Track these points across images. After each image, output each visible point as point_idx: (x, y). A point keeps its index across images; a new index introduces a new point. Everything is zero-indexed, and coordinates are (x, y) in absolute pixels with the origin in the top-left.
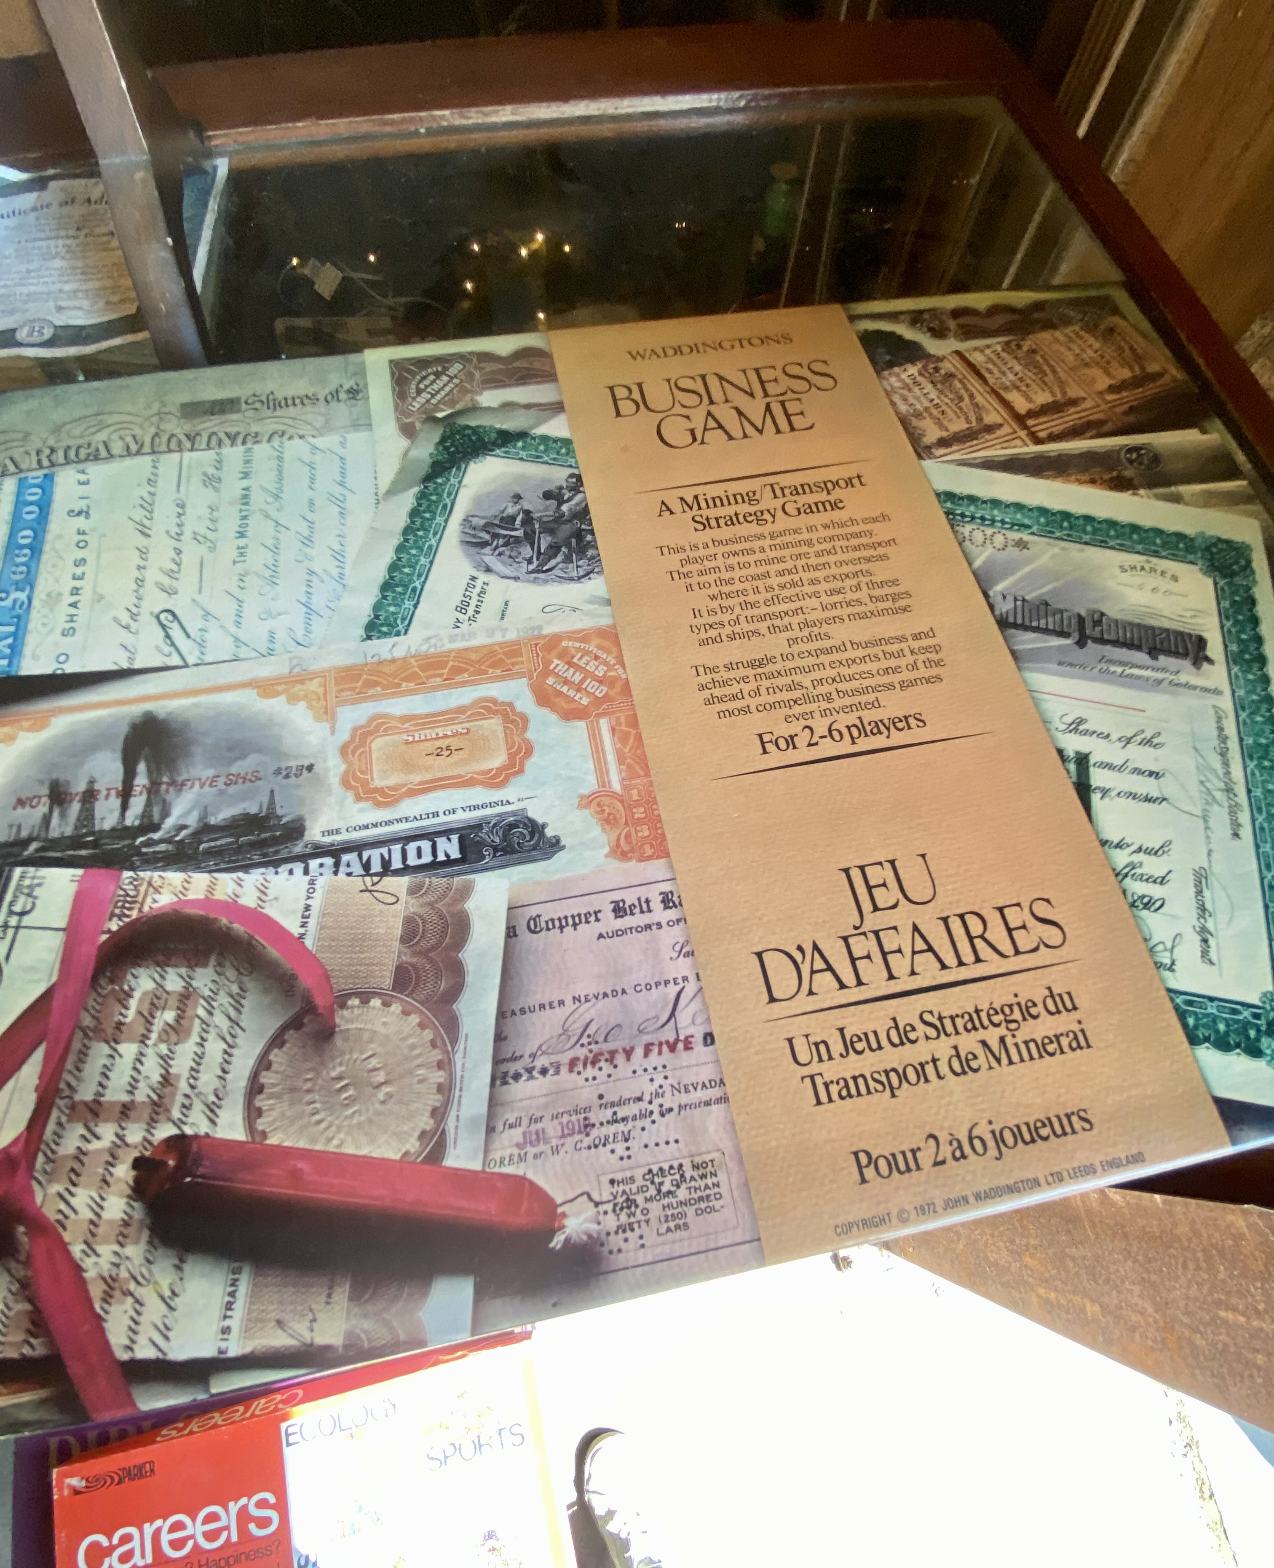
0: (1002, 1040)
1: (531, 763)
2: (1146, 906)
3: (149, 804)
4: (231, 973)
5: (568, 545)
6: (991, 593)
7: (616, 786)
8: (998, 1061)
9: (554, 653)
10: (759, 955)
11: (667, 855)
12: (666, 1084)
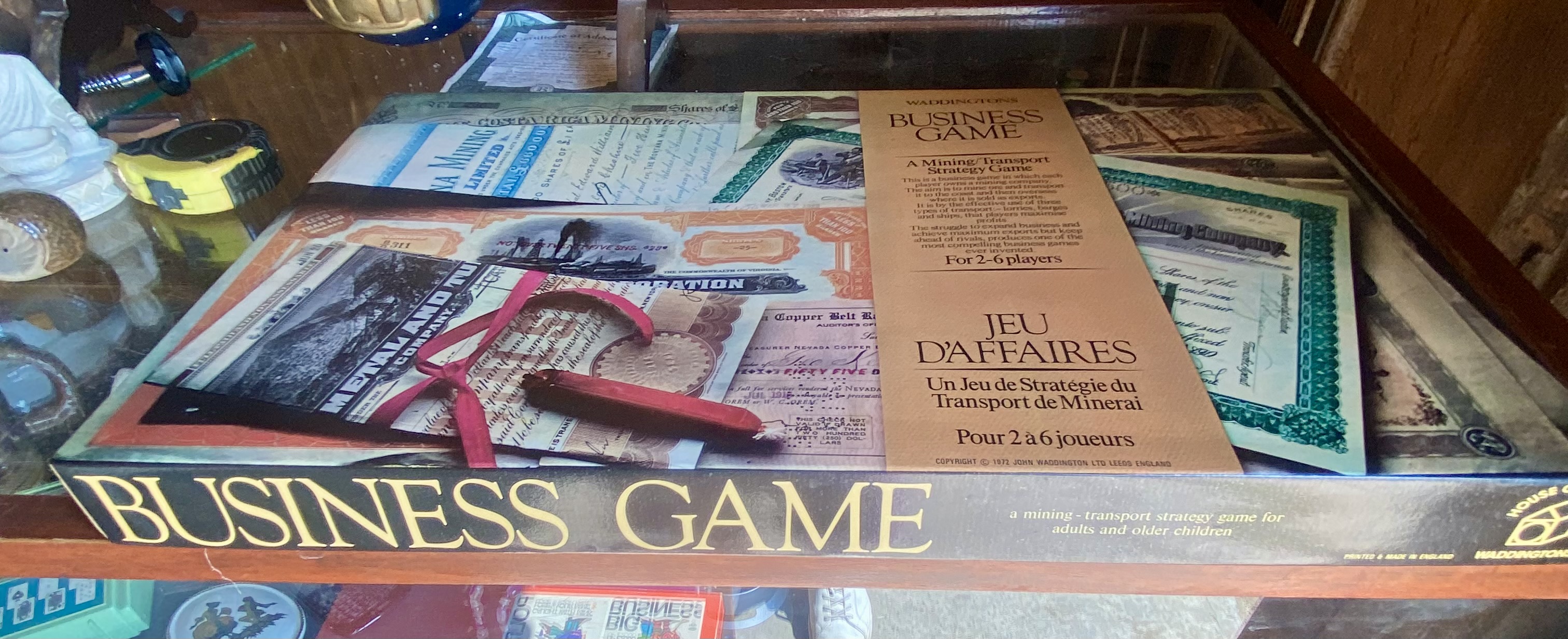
1: (796, 256)
3: (570, 252)
4: (598, 317)
5: (846, 175)
6: (1126, 212)
7: (847, 267)
8: (1071, 406)
9: (823, 216)
10: (920, 343)
11: (872, 298)
12: (843, 386)
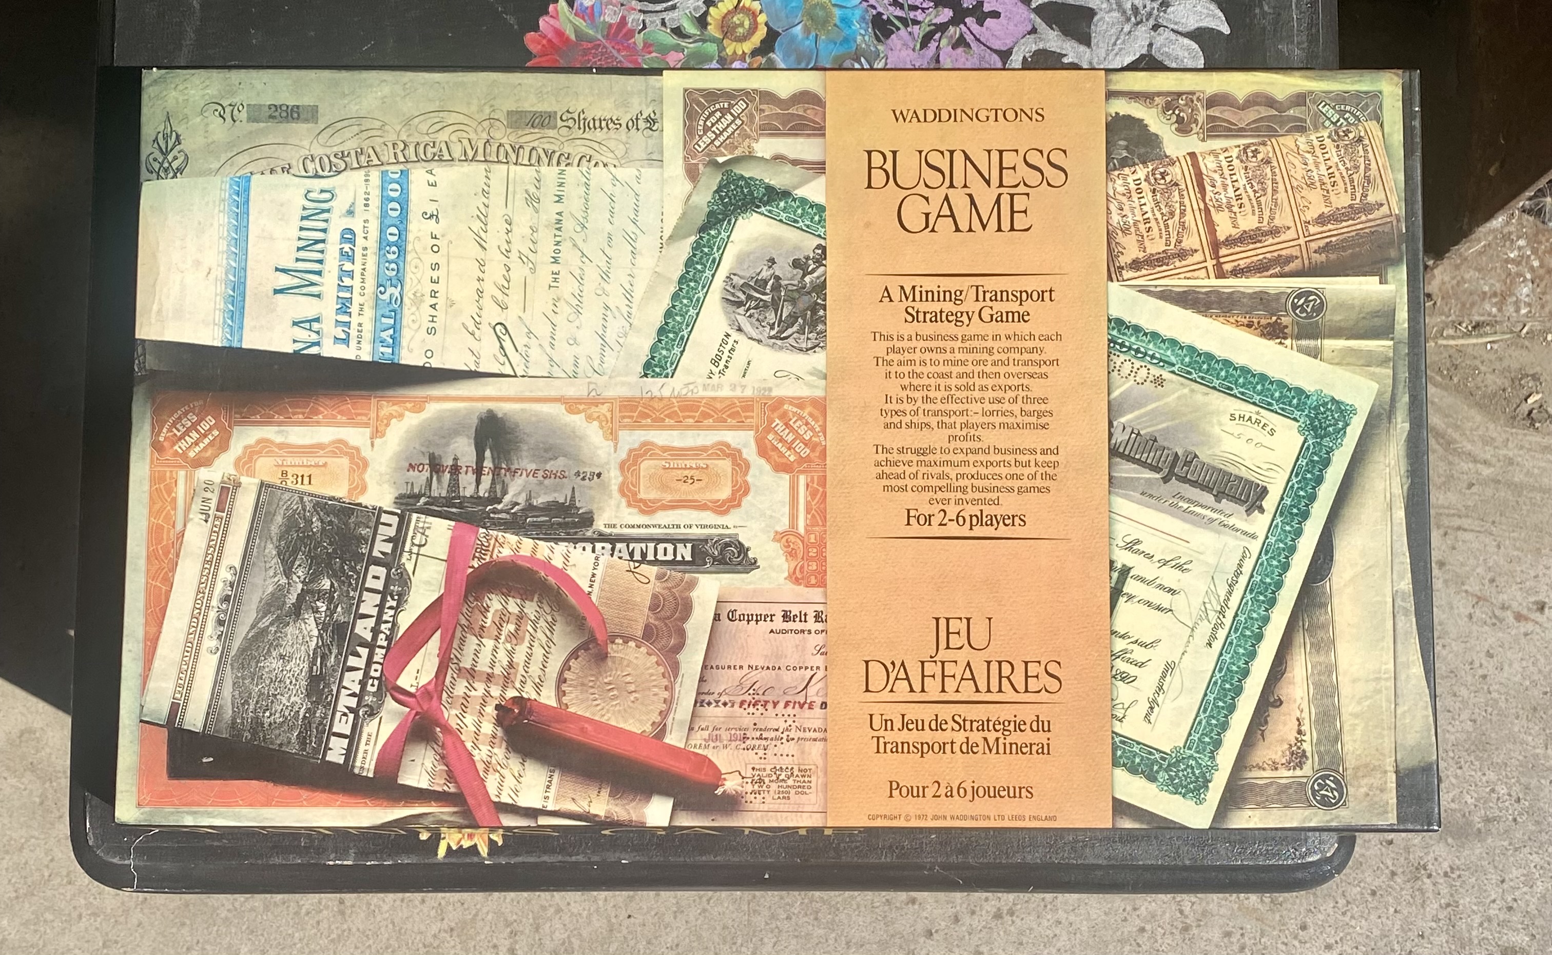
0: (997, 739)
1: (746, 501)
2: (1122, 679)
3: (493, 482)
4: (548, 609)
5: (804, 316)
6: (1115, 423)
7: (801, 530)
8: (990, 750)
9: (776, 415)
10: (867, 662)
11: (825, 586)
12: (793, 725)
